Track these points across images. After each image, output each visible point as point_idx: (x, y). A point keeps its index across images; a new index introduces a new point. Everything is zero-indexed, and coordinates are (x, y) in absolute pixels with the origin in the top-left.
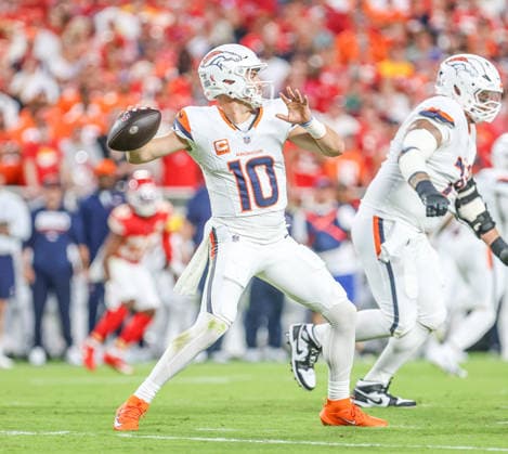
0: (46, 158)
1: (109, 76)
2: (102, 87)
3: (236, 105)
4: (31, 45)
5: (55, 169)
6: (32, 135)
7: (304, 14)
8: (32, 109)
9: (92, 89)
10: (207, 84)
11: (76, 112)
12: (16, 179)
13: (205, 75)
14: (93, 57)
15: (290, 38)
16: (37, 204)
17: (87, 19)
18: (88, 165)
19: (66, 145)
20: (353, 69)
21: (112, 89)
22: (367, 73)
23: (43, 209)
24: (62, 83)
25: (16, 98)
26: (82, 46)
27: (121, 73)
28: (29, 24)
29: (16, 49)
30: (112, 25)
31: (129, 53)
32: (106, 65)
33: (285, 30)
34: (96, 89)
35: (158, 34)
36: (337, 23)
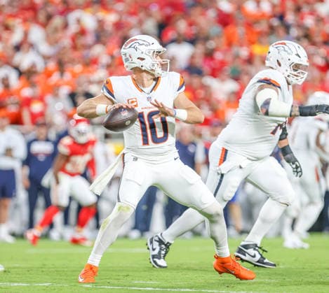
0: (37, 107)
1: (76, 54)
2: (72, 61)
3: (145, 74)
4: (26, 34)
5: (42, 114)
6: (27, 92)
7: (203, 14)
8: (27, 75)
9: (66, 63)
10: (127, 60)
11: (55, 78)
12: (16, 121)
13: (125, 54)
14: (66, 42)
15: (194, 30)
16: (31, 136)
17: (62, 17)
18: (63, 112)
19: (49, 99)
20: (235, 49)
21: (79, 62)
22: (244, 53)
23: (36, 140)
24: (46, 58)
25: (17, 68)
26: (59, 35)
27: (85, 52)
28: (25, 21)
29: (17, 37)
30: (79, 21)
31: (89, 39)
32: (75, 47)
33: (191, 24)
34: (69, 62)
35: (109, 27)
36: (225, 20)
